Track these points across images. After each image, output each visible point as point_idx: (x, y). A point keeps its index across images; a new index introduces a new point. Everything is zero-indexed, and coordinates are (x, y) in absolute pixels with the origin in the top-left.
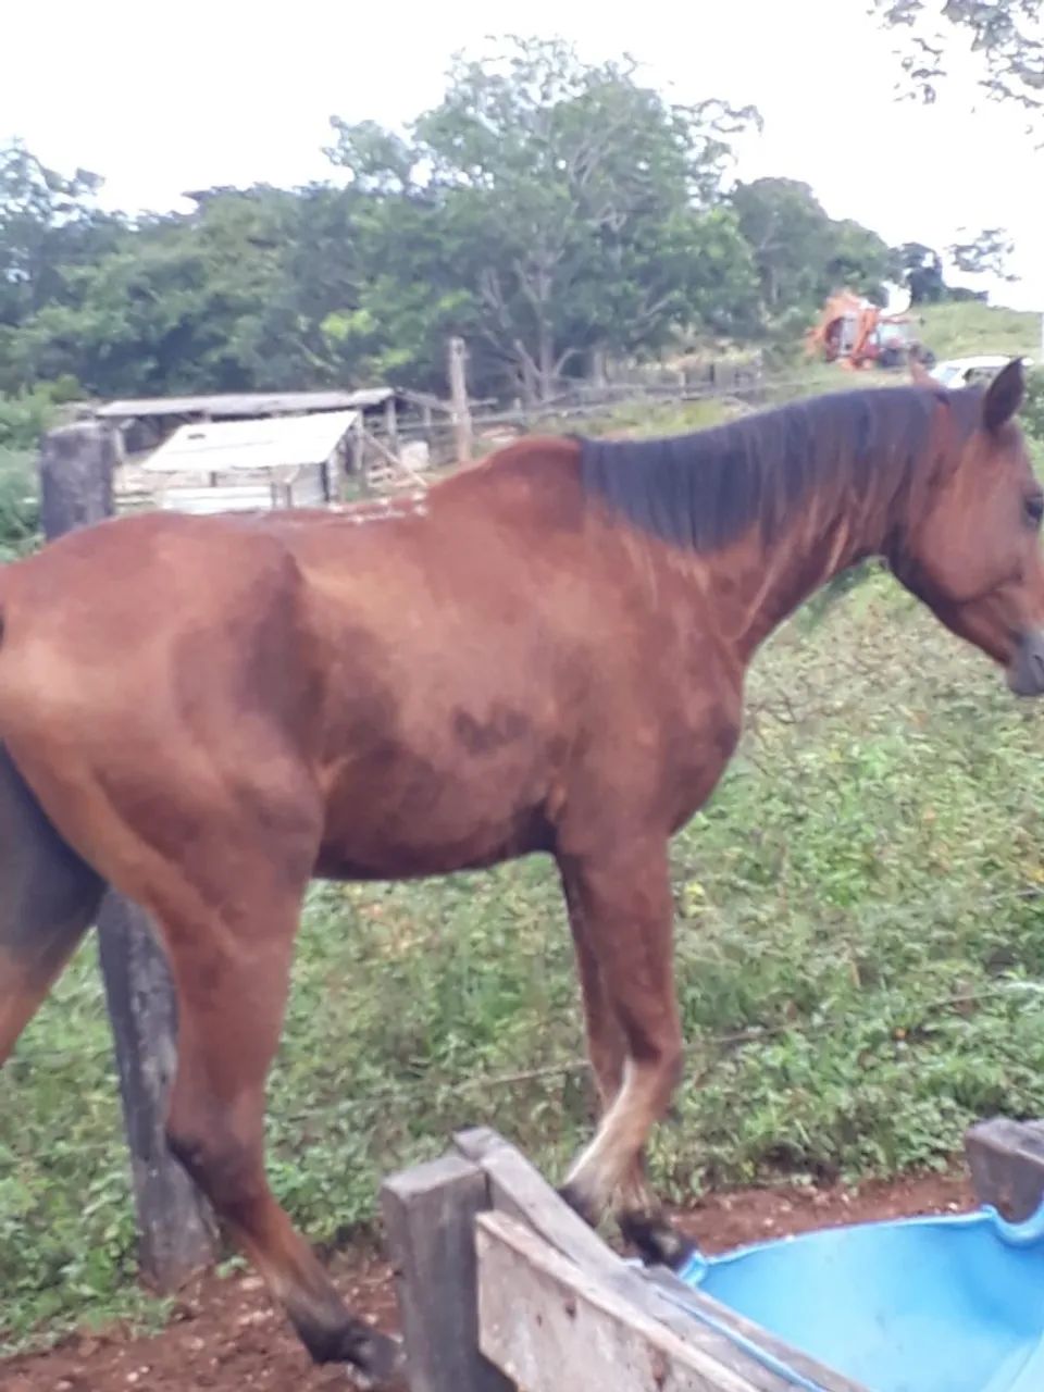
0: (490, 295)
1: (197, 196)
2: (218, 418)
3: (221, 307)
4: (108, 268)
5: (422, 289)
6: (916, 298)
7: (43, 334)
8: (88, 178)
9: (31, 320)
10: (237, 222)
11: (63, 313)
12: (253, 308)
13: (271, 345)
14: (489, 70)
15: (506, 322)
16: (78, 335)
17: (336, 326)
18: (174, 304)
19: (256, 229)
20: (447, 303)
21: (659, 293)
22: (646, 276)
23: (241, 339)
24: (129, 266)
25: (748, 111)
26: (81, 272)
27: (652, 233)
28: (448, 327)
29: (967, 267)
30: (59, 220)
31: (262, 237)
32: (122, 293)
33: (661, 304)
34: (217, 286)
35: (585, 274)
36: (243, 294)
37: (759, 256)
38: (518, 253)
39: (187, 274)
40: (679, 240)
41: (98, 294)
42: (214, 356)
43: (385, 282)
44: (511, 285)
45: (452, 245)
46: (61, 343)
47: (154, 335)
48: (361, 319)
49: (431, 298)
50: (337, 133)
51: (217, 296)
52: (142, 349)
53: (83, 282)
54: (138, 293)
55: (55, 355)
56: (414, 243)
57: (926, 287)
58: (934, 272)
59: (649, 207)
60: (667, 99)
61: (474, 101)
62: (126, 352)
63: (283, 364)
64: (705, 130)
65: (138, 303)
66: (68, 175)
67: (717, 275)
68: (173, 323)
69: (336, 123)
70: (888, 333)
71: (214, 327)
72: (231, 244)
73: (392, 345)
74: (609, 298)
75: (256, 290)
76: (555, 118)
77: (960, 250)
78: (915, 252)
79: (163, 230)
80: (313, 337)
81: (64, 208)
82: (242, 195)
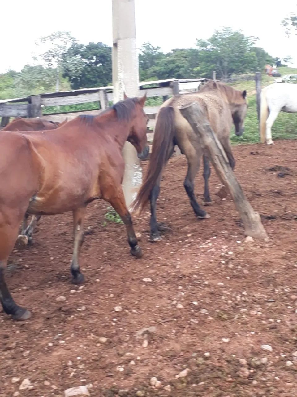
0: (218, 65)
1: (173, 50)
2: (181, 82)
3: (178, 67)
4: (162, 61)
5: (209, 64)
6: (277, 66)
7: (152, 70)
8: (158, 48)
9: (150, 68)
10: (180, 54)
11: (155, 67)
12: (183, 67)
13: (186, 72)
14: (219, 32)
15: (220, 69)
16: (157, 70)
17: (195, 69)
18: (171, 66)
19: (184, 55)
20: (212, 66)
21: (243, 65)
22: (241, 62)
23: (181, 71)
24: (165, 60)
25: (257, 38)
26: (158, 61)
27: (242, 56)
28: (213, 69)
29: (286, 61)
30: (154, 54)
31: (185, 56)
32: (163, 65)
33: (244, 66)
34: (177, 63)
35: (233, 62)
36: (181, 65)
37: (259, 59)
38: (223, 59)
39: (173, 62)
40: (247, 57)
41: (160, 65)
42: (176, 74)
43: (203, 63)
44: (221, 63)
45: (214, 57)
46: (155, 72)
47: (168, 71)
48: (199, 68)
49: (210, 65)
50: (197, 41)
51: (177, 65)
52: (166, 73)
53: (158, 63)
54: (166, 65)
55: (154, 73)
56: (208, 57)
57: (279, 64)
58: (280, 62)
59: (242, 52)
60: (246, 36)
61: (217, 36)
62: (164, 73)
63: (187, 75)
64: (251, 40)
65: (166, 66)
66: (156, 47)
67: (252, 62)
68: (171, 69)
69: (197, 40)
70: (274, 71)
71: (177, 70)
72: (179, 57)
73: (203, 72)
74: (236, 65)
75: (183, 64)
76: (229, 39)
77: (285, 59)
78: (277, 59)
79: (169, 55)
80: (192, 71)
81: (155, 52)
82: (180, 50)
